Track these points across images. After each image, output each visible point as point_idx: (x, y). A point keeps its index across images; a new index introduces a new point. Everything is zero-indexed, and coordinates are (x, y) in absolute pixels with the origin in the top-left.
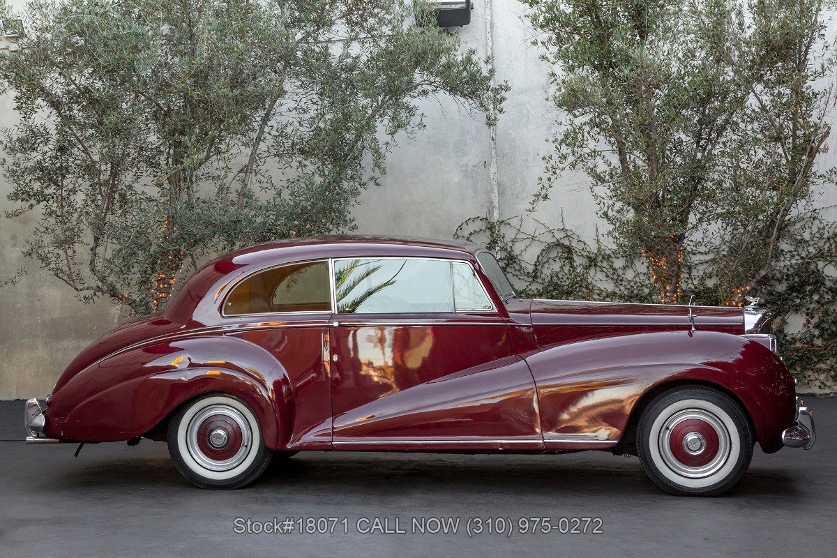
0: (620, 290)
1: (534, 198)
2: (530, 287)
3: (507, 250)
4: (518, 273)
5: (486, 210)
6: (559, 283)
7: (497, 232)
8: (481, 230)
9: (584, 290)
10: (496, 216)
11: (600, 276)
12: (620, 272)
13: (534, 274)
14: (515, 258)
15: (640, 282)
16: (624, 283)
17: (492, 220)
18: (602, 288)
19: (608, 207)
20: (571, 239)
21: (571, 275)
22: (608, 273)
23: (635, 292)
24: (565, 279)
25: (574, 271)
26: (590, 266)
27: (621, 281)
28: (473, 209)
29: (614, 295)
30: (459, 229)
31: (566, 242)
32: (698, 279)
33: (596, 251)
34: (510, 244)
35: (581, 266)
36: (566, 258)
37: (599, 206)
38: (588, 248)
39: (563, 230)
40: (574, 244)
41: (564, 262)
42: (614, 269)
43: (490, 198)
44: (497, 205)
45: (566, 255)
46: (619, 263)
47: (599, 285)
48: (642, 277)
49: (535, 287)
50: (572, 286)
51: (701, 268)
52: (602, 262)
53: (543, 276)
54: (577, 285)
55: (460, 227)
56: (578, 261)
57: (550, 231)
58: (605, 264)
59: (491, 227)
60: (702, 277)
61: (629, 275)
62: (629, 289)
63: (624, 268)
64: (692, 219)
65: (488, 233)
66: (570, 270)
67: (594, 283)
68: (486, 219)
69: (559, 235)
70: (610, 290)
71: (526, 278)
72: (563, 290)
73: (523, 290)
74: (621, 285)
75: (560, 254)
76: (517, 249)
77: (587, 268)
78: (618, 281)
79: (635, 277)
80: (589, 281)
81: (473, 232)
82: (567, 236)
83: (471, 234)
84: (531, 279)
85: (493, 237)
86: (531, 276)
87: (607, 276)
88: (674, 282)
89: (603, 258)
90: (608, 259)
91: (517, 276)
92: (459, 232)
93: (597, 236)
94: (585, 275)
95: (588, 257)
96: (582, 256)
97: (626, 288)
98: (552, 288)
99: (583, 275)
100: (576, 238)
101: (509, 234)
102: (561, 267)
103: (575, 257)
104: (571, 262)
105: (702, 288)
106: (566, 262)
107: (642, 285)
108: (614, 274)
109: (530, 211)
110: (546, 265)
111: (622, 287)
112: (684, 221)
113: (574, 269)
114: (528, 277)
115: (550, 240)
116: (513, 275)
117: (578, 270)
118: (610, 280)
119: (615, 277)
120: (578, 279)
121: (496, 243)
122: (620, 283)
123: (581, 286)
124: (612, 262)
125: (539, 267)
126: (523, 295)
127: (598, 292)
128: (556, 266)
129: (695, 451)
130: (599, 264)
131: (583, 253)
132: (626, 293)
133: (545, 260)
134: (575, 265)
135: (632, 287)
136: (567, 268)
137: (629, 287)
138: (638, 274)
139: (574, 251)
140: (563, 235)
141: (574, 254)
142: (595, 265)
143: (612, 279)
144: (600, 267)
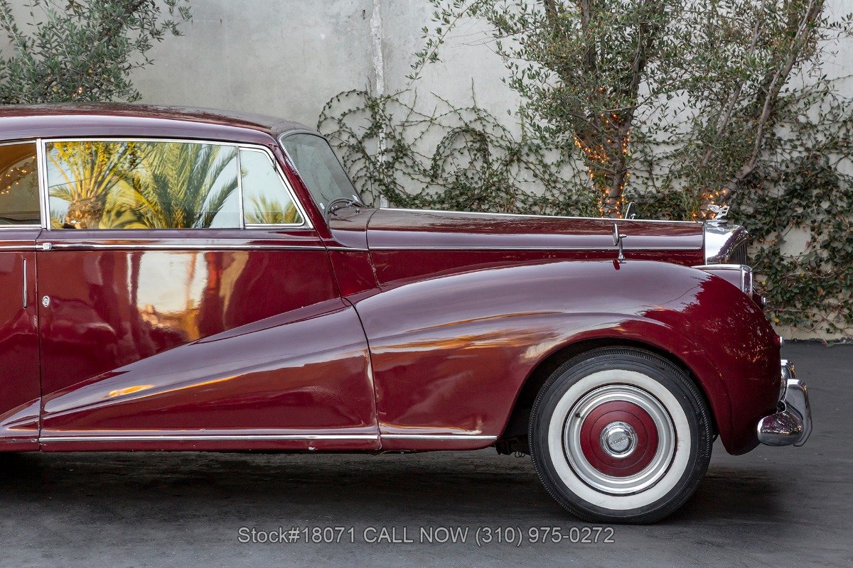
0: (553, 196)
1: (417, 59)
2: (427, 191)
3: (394, 137)
4: (410, 170)
5: (366, 81)
6: (468, 185)
7: (381, 112)
8: (358, 109)
9: (503, 194)
10: (379, 90)
11: (526, 175)
12: (553, 169)
13: (432, 172)
14: (406, 150)
15: (581, 184)
16: (558, 185)
17: (374, 95)
18: (528, 193)
19: (523, 72)
20: (484, 123)
21: (484, 173)
22: (537, 172)
23: (574, 197)
24: (476, 179)
25: (488, 168)
26: (512, 161)
27: (555, 182)
28: (347, 79)
29: (544, 202)
30: (327, 107)
31: (478, 127)
32: (661, 179)
33: (519, 141)
34: (399, 129)
35: (500, 161)
36: (479, 150)
37: (510, 71)
38: (509, 136)
39: (475, 109)
40: (489, 130)
41: (475, 155)
42: (545, 166)
43: (371, 63)
44: (381, 74)
45: (477, 145)
46: (551, 157)
47: (524, 187)
49: (435, 191)
50: (487, 189)
51: (666, 163)
52: (528, 155)
53: (445, 175)
54: (493, 188)
55: (328, 104)
56: (496, 154)
57: (455, 111)
58: (532, 158)
59: (373, 106)
60: (668, 177)
61: (566, 173)
62: (565, 194)
63: (559, 164)
64: (644, 89)
65: (368, 113)
66: (483, 167)
67: (517, 185)
68: (366, 93)
69: (469, 117)
70: (539, 195)
71: (421, 177)
72: (473, 195)
73: (418, 195)
74: (554, 187)
75: (469, 144)
76: (410, 136)
78: (550, 183)
79: (574, 176)
80: (511, 182)
81: (347, 112)
82: (480, 119)
83: (344, 115)
84: (428, 179)
85: (375, 118)
86: (429, 175)
87: (535, 176)
88: (616, 183)
89: (530, 150)
90: (537, 151)
91: (409, 174)
92: (327, 112)
94: (505, 174)
95: (509, 149)
96: (500, 146)
97: (561, 193)
98: (458, 192)
99: (502, 173)
100: (492, 121)
101: (397, 114)
102: (471, 163)
103: (491, 149)
104: (485, 156)
105: (666, 192)
106: (478, 155)
107: (584, 189)
108: (545, 172)
109: (411, 78)
110: (450, 159)
111: (555, 191)
112: (631, 93)
113: (489, 165)
114: (425, 176)
115: (456, 123)
116: (404, 173)
117: (495, 167)
118: (539, 181)
119: (547, 177)
120: (495, 179)
121: (380, 127)
122: (553, 185)
123: (499, 189)
124: (542, 156)
125: (440, 163)
126: (417, 202)
127: (522, 197)
128: (463, 161)
129: (619, 452)
130: (524, 158)
131: (502, 142)
132: (561, 199)
133: (448, 152)
134: (490, 159)
135: (570, 190)
136: (479, 164)
137: (565, 190)
138: (579, 172)
139: (489, 140)
140: (474, 116)
141: (490, 144)
142: (519, 160)
143: (542, 179)
144: (526, 163)
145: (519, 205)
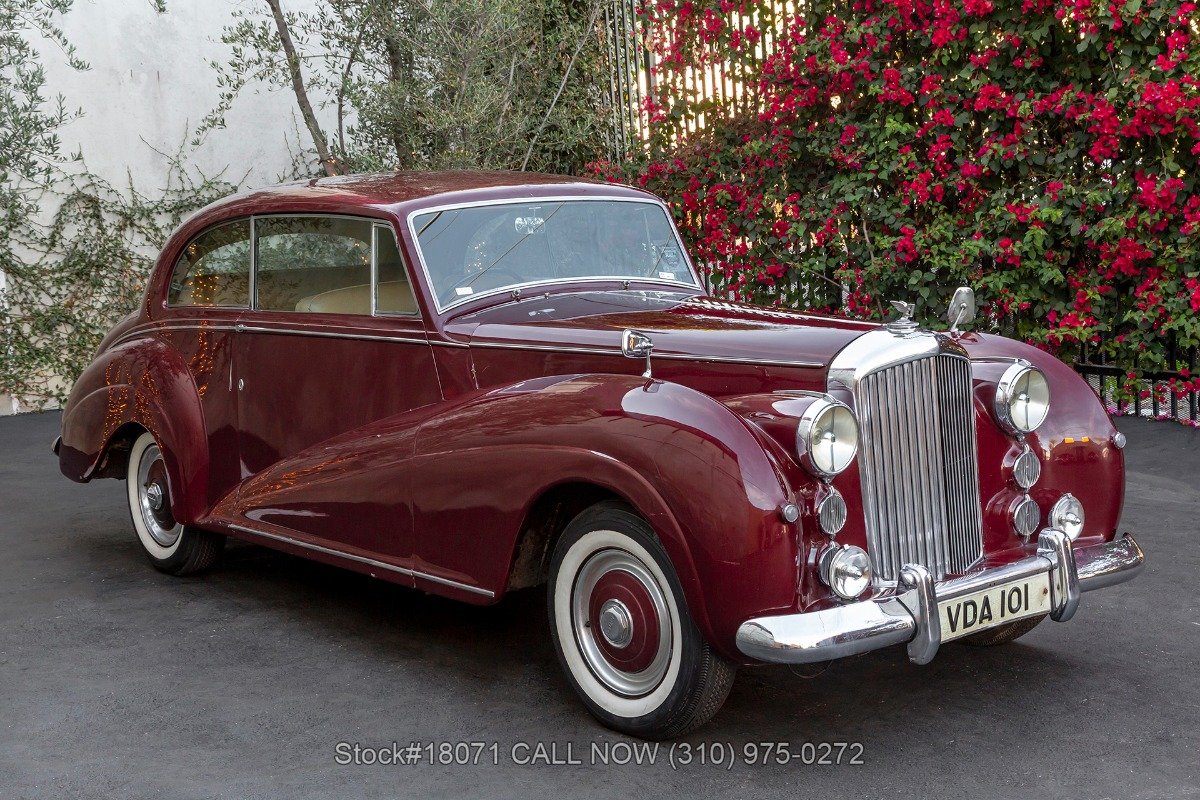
2: (45, 260)
4: (26, 240)
6: (86, 252)
9: (119, 259)
11: (139, 239)
12: (165, 233)
13: (50, 240)
14: (20, 218)
18: (144, 256)
20: (97, 188)
21: (99, 239)
22: (150, 236)
25: (103, 234)
26: (126, 226)
31: (89, 191)
33: (130, 205)
35: (113, 227)
36: (92, 216)
38: (122, 201)
39: (86, 175)
40: (102, 195)
42: (157, 229)
45: (91, 211)
46: (162, 221)
47: (138, 251)
49: (54, 259)
50: (103, 255)
52: (140, 219)
53: (63, 243)
54: (110, 254)
56: (109, 219)
57: (68, 178)
58: (144, 223)
66: (98, 233)
67: (132, 249)
69: (80, 183)
71: (38, 246)
72: (90, 262)
73: (36, 265)
75: (83, 210)
77: (120, 229)
80: (126, 246)
82: (92, 184)
84: (46, 248)
86: (46, 244)
87: (148, 239)
89: (143, 214)
90: (148, 215)
91: (25, 244)
93: (131, 184)
94: (119, 239)
95: (121, 213)
96: (114, 212)
98: (75, 260)
99: (116, 239)
100: (106, 186)
102: (87, 229)
103: (104, 214)
104: (99, 222)
106: (92, 223)
108: (156, 235)
113: (104, 230)
114: (42, 244)
115: (68, 189)
116: (20, 243)
117: (109, 232)
118: (152, 245)
120: (110, 245)
123: (115, 255)
124: (154, 220)
126: (34, 272)
130: (137, 222)
131: (115, 207)
134: (104, 224)
136: (94, 231)
139: (102, 206)
140: (85, 181)
141: (102, 210)
142: (132, 225)
143: (155, 243)
144: (139, 227)
145: (136, 269)
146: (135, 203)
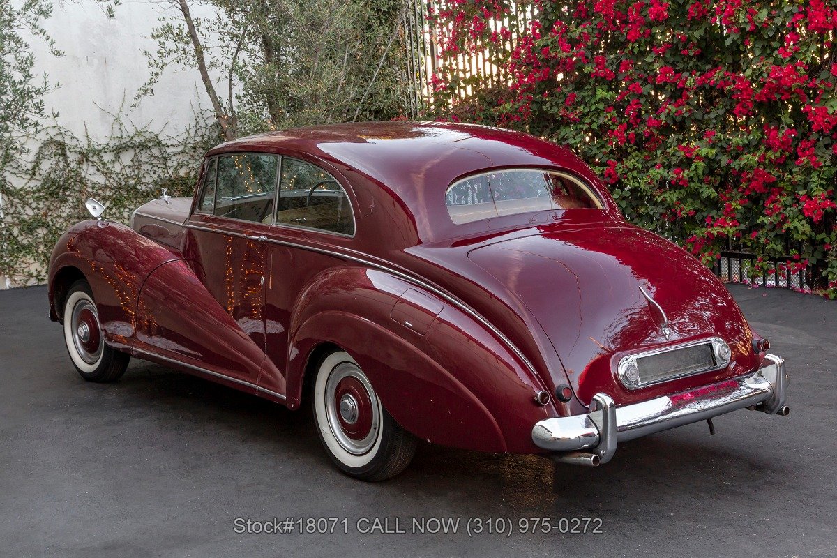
0: (110, 183)
2: (29, 184)
4: (16, 171)
6: (56, 179)
9: (78, 184)
11: (92, 170)
12: (110, 166)
13: (32, 171)
14: (11, 156)
18: (95, 181)
20: (64, 136)
21: (65, 170)
22: (99, 167)
23: (123, 183)
24: (60, 175)
25: (68, 167)
26: (83, 161)
27: (110, 174)
29: (105, 188)
31: (59, 138)
32: (172, 169)
33: (86, 147)
35: (75, 162)
36: (60, 155)
38: (80, 144)
39: (56, 127)
40: (67, 141)
42: (104, 163)
45: (59, 152)
46: (108, 157)
47: (91, 178)
48: (128, 170)
49: (34, 184)
50: (68, 181)
51: (174, 159)
52: (93, 157)
53: (41, 172)
54: (72, 180)
56: (72, 157)
57: (45, 129)
58: (95, 159)
61: (117, 168)
62: (117, 181)
63: (112, 162)
66: (64, 166)
67: (87, 177)
69: (52, 133)
70: (102, 183)
71: (24, 175)
72: (59, 185)
73: (22, 188)
74: (110, 177)
75: (54, 151)
77: (79, 163)
78: (107, 174)
79: (122, 169)
80: (83, 175)
82: (60, 133)
84: (29, 176)
86: (29, 174)
87: (98, 170)
89: (95, 153)
90: (98, 154)
91: (15, 174)
93: (87, 133)
94: (78, 170)
95: (80, 153)
96: (75, 152)
97: (115, 181)
98: (49, 184)
99: (76, 170)
100: (70, 134)
102: (57, 164)
103: (68, 154)
104: (65, 158)
106: (60, 159)
107: (128, 177)
108: (103, 167)
111: (111, 180)
113: (68, 164)
114: (26, 174)
115: (45, 137)
116: (11, 173)
117: (72, 166)
118: (101, 174)
120: (73, 174)
123: (76, 181)
124: (102, 157)
130: (91, 159)
131: (76, 149)
132: (115, 184)
134: (69, 160)
135: (119, 179)
136: (62, 164)
137: (117, 179)
138: (124, 166)
139: (67, 148)
140: (56, 131)
141: (67, 151)
142: (87, 160)
143: (103, 173)
144: (92, 162)
145: (90, 190)
146: (89, 146)
